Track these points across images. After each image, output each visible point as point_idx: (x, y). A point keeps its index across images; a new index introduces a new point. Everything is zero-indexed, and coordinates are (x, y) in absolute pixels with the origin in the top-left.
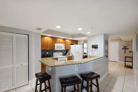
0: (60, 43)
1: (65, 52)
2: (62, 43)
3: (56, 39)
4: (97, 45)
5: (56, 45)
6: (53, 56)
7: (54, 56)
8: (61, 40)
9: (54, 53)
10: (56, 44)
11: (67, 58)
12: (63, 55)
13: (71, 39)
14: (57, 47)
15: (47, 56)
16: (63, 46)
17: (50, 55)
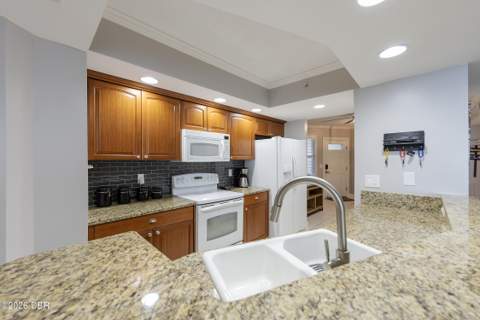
0: (205, 125)
1: (230, 174)
2: (216, 129)
3: (186, 105)
4: (421, 134)
5: (187, 136)
6: (169, 194)
7: (175, 192)
8: (213, 115)
9: (175, 178)
10: (184, 132)
11: (242, 201)
12: (221, 188)
13: (257, 110)
14: (192, 145)
15: (138, 194)
16: (223, 142)
17: (155, 188)
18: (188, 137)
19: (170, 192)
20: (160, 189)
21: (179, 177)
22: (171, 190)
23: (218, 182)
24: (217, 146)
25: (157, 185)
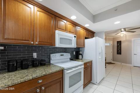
1: (74, 53)
2: (70, 32)
3: (58, 18)
7: (52, 62)
8: (69, 26)
9: (52, 55)
10: (57, 32)
12: (71, 59)
15: (33, 63)
16: (74, 38)
17: (42, 60)
18: (59, 34)
19: (50, 62)
20: (45, 60)
21: (54, 54)
22: (50, 61)
23: (70, 57)
24: (71, 40)
25: (43, 59)
